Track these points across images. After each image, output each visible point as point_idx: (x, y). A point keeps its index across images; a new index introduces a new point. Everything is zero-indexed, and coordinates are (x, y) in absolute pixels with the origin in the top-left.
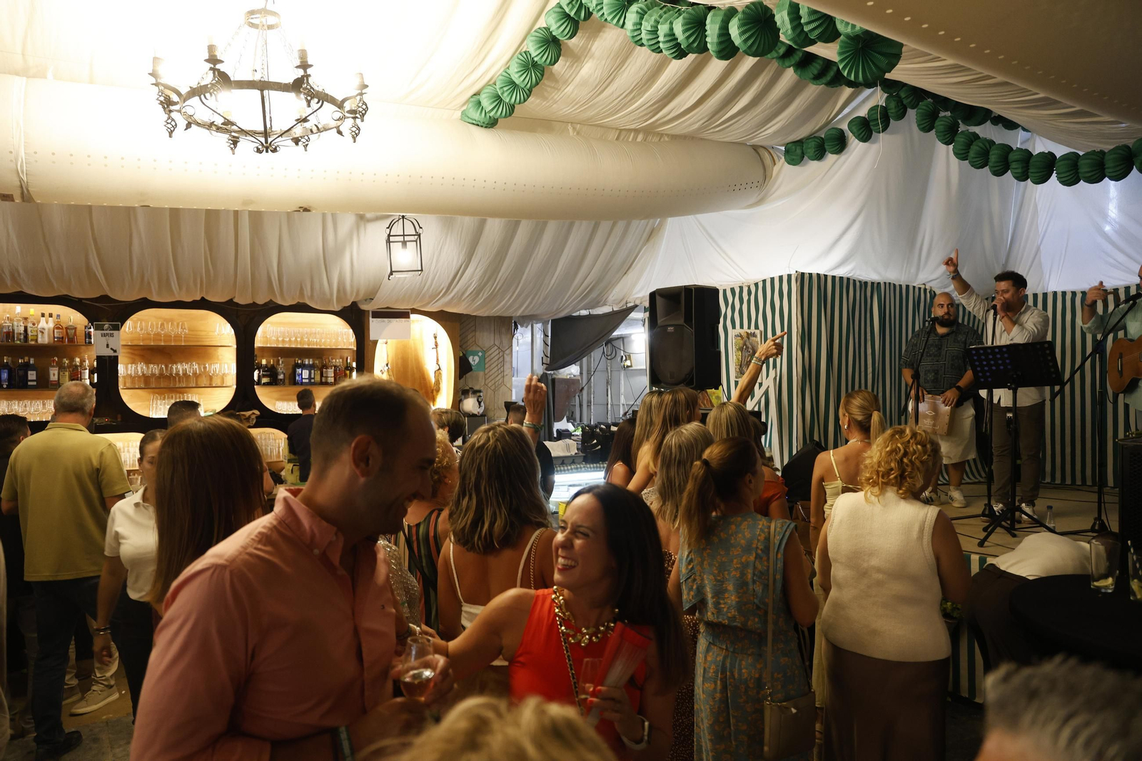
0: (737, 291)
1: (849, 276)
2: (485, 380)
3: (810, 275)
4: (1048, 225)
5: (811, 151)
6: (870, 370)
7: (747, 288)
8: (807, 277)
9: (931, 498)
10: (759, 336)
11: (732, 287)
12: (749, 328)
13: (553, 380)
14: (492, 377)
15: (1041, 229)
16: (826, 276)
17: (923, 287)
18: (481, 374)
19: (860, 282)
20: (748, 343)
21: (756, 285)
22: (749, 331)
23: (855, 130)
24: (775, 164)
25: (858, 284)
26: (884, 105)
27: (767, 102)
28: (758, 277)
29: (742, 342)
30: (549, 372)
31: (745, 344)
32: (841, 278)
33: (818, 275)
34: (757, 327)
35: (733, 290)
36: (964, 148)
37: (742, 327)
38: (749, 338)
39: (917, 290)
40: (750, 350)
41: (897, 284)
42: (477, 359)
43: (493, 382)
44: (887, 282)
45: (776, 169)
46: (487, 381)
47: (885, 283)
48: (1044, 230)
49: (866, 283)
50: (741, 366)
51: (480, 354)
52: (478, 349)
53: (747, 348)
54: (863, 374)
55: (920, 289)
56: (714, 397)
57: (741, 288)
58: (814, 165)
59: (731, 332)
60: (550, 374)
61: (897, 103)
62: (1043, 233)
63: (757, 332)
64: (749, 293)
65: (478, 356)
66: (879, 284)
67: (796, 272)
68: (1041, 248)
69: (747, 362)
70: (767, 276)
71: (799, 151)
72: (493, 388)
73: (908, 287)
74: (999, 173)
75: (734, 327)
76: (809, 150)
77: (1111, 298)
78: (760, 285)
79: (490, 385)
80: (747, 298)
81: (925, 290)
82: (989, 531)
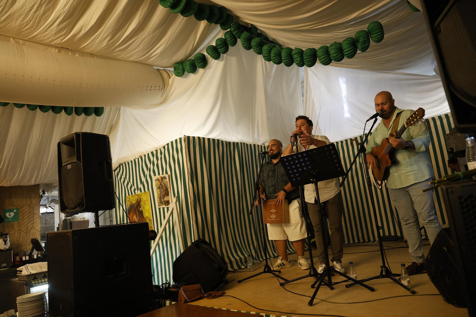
0: (155, 153)
1: (218, 138)
2: (19, 227)
3: (194, 138)
4: (320, 109)
5: (188, 68)
6: (236, 193)
7: (160, 151)
8: (191, 139)
9: (283, 263)
10: (167, 178)
11: (152, 151)
12: (163, 174)
13: (71, 223)
14: (25, 224)
15: (317, 112)
16: (204, 139)
17: (263, 145)
18: (16, 223)
19: (226, 142)
20: (162, 184)
21: (164, 147)
22: (162, 176)
23: (210, 52)
24: (170, 78)
25: (225, 143)
26: (224, 38)
27: (149, 28)
28: (164, 143)
29: (159, 183)
30: (68, 218)
31: (161, 184)
32: (214, 140)
33: (199, 138)
34: (167, 173)
35: (152, 153)
36: (268, 52)
37: (159, 174)
38: (162, 180)
39: (260, 147)
40: (164, 187)
41: (248, 144)
42: (12, 214)
43: (25, 227)
44: (242, 142)
45: (171, 80)
46: (21, 228)
47: (241, 143)
48: (319, 113)
49: (230, 143)
50: (160, 198)
51: (15, 211)
52: (14, 208)
53: (162, 186)
54: (232, 196)
55: (261, 146)
56: (148, 220)
57: (157, 151)
58: (192, 76)
59: (154, 178)
60: (69, 219)
61: (230, 35)
62: (318, 114)
63: (167, 176)
64: (161, 153)
65: (14, 212)
66: (237, 143)
67: (184, 136)
68: (319, 121)
69: (163, 195)
70: (169, 141)
71: (181, 67)
72: (25, 231)
73: (254, 145)
74: (289, 64)
75: (155, 175)
76: (186, 67)
77: (354, 142)
78: (166, 147)
79: (23, 229)
80: (160, 156)
81: (265, 147)
82: (316, 288)
